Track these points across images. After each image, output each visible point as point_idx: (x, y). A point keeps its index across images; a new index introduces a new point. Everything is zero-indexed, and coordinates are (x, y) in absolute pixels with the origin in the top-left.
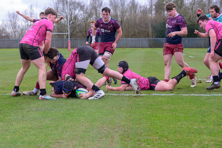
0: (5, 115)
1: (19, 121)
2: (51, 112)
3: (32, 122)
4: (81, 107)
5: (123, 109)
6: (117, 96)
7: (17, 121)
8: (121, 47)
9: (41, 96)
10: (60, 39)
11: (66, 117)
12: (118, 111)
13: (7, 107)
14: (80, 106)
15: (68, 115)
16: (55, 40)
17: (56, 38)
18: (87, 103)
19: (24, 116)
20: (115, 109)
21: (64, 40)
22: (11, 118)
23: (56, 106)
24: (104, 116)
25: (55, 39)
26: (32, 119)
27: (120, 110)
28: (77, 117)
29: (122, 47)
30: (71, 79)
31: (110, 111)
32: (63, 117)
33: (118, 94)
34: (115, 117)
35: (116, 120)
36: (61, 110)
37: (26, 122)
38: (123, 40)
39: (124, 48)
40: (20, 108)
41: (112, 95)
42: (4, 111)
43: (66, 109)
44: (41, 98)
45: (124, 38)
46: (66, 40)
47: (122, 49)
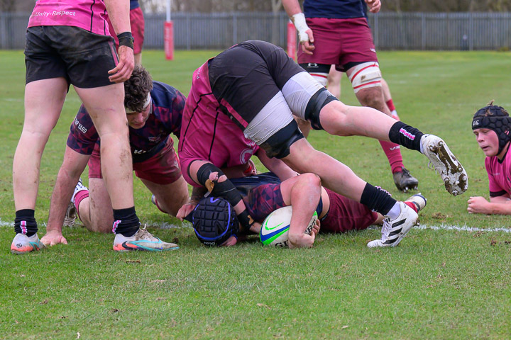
0: (46, 303)
1: (100, 328)
2: (224, 295)
3: (147, 330)
4: (336, 274)
5: (498, 285)
6: (475, 236)
7: (94, 327)
8: (492, 48)
9: (120, 239)
10: (255, 13)
11: (278, 312)
12: (481, 291)
13: (54, 274)
14: (332, 273)
15: (288, 304)
16: (238, 18)
17: (242, 10)
18: (361, 259)
19: (120, 308)
20: (466, 285)
21: (272, 18)
22: (70, 314)
23: (240, 269)
24: (424, 310)
25: (238, 14)
26: (148, 321)
27: (488, 288)
28: (323, 315)
29: (496, 44)
30: (214, 175)
31: (449, 293)
32: (270, 315)
33: (480, 227)
34: (469, 316)
35: (470, 326)
36: (261, 285)
37: (124, 330)
38: (501, 19)
39: (504, 50)
40: (103, 276)
41: (455, 232)
42: (43, 290)
43: (278, 282)
44: (124, 245)
45: (503, 10)
46: (279, 18)
47: (494, 53)
